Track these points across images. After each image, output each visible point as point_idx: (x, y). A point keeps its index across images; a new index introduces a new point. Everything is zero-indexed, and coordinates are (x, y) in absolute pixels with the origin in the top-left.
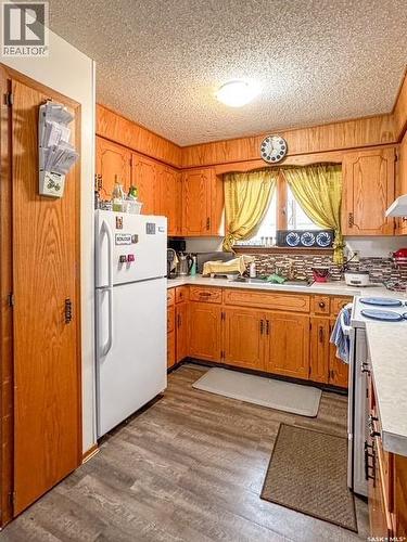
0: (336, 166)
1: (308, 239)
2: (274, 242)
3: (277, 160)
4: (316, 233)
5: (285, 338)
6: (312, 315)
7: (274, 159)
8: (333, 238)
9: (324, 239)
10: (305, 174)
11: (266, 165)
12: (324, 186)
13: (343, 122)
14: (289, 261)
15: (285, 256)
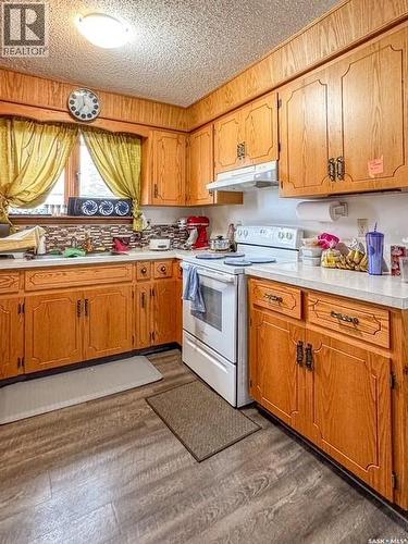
0: (142, 140)
1: (106, 208)
2: (62, 210)
3: (87, 119)
4: (115, 202)
5: (108, 313)
6: (134, 283)
7: (83, 116)
8: (131, 206)
9: (122, 208)
10: (106, 140)
11: (72, 120)
12: (125, 157)
13: (153, 102)
14: (83, 232)
15: (80, 227)
